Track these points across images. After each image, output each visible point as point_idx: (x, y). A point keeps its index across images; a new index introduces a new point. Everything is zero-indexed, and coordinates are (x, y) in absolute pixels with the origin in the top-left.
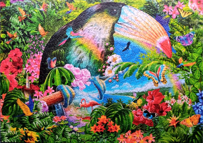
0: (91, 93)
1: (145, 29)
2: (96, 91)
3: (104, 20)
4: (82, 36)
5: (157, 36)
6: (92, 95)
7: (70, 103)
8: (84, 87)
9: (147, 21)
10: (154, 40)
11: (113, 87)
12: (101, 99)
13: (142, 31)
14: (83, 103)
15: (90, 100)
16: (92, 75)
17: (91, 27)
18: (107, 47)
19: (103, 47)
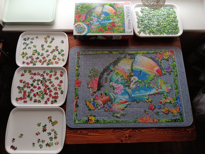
0: (124, 96)
1: (147, 64)
2: (127, 95)
3: (127, 61)
4: (117, 68)
5: (154, 68)
6: (125, 97)
7: (114, 102)
8: (121, 93)
9: (148, 61)
10: (152, 70)
11: (135, 93)
12: (130, 99)
13: (146, 66)
14: (121, 101)
15: (124, 100)
16: (124, 87)
17: (122, 65)
18: (130, 73)
19: (128, 73)
